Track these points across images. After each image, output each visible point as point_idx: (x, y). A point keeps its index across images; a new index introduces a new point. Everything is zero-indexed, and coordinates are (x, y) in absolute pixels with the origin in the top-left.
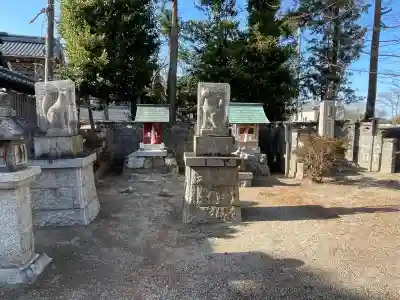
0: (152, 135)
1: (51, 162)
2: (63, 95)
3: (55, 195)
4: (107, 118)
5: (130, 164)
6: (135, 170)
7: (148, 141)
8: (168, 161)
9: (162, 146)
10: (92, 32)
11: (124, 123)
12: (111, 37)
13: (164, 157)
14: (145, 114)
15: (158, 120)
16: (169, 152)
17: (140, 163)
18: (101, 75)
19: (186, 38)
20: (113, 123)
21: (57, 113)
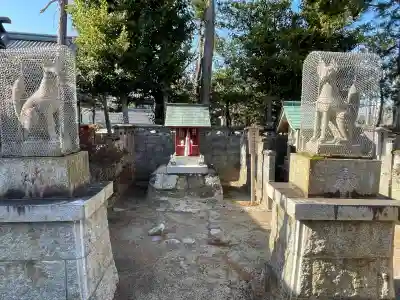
0: (186, 144)
1: (21, 210)
2: (49, 73)
3: (30, 274)
4: (126, 121)
5: (158, 184)
6: (164, 192)
7: (180, 152)
8: (210, 181)
9: (201, 158)
10: (110, 10)
11: (148, 128)
12: (134, 17)
13: (204, 175)
14: (177, 116)
15: (195, 124)
16: (210, 167)
17: (172, 182)
18: (120, 66)
19: (223, 25)
20: (134, 127)
21: (39, 111)
